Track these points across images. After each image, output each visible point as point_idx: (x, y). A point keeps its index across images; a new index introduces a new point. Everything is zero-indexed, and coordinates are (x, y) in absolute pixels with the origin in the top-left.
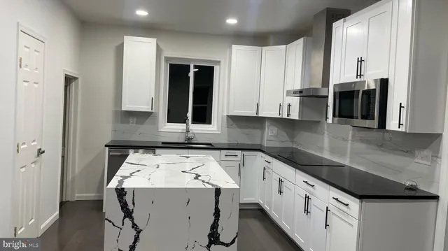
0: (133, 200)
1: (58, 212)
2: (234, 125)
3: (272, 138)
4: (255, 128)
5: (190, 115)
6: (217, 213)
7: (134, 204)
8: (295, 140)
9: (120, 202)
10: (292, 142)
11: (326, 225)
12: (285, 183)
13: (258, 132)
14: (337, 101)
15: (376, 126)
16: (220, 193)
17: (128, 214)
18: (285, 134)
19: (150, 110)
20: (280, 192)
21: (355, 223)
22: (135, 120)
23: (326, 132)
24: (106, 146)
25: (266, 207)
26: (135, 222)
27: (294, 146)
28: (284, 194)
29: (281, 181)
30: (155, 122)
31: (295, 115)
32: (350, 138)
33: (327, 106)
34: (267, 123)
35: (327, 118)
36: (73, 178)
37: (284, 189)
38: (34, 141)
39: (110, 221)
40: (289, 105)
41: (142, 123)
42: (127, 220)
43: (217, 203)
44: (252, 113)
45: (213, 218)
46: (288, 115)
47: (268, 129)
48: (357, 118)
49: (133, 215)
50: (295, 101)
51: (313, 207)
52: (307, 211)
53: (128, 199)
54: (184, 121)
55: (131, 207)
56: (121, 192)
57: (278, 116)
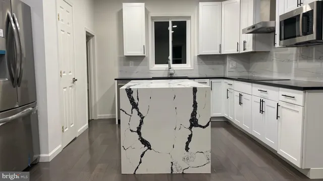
0: (138, 97)
1: (87, 124)
2: (203, 63)
3: (233, 70)
4: (218, 64)
5: (170, 57)
6: (195, 105)
7: (138, 99)
8: (250, 70)
9: (129, 98)
10: (248, 72)
11: (277, 117)
12: (244, 96)
13: (221, 67)
14: (283, 27)
15: (315, 38)
16: (197, 91)
17: (135, 106)
18: (242, 66)
19: (143, 55)
20: (240, 103)
21: (300, 109)
22: (133, 62)
23: (275, 59)
24: (115, 79)
25: (230, 118)
26: (140, 111)
27: (250, 75)
28: (243, 105)
29: (241, 95)
30: (147, 64)
31: (250, 49)
32: (294, 59)
33: (275, 34)
34: (228, 59)
35: (275, 44)
36: (96, 105)
37: (243, 101)
38: (70, 72)
39: (123, 111)
40: (245, 42)
41: (138, 65)
42: (134, 110)
43: (195, 97)
44: (217, 52)
45: (193, 108)
46: (244, 49)
47: (229, 63)
48: (299, 36)
49: (138, 107)
50: (249, 38)
51: (266, 107)
52: (262, 111)
53: (134, 95)
54: (166, 62)
55: (136, 101)
56: (129, 92)
57: (237, 52)
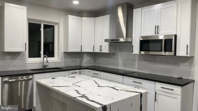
2: (67, 57)
3: (88, 62)
5: (42, 52)
8: (96, 62)
15: (173, 55)
22: (9, 57)
27: (96, 65)
31: (105, 51)
34: (85, 55)
40: (101, 46)
41: (15, 59)
43: (141, 101)
44: (79, 50)
46: (101, 51)
47: (86, 58)
54: (39, 56)
57: (93, 51)
